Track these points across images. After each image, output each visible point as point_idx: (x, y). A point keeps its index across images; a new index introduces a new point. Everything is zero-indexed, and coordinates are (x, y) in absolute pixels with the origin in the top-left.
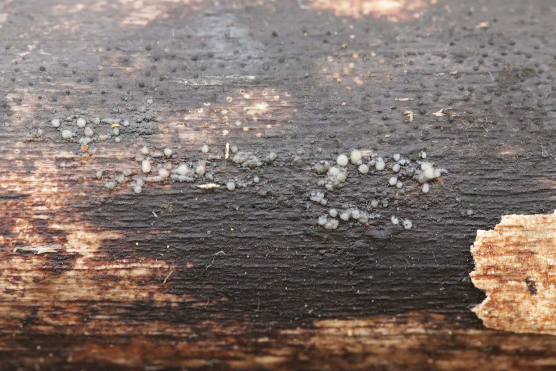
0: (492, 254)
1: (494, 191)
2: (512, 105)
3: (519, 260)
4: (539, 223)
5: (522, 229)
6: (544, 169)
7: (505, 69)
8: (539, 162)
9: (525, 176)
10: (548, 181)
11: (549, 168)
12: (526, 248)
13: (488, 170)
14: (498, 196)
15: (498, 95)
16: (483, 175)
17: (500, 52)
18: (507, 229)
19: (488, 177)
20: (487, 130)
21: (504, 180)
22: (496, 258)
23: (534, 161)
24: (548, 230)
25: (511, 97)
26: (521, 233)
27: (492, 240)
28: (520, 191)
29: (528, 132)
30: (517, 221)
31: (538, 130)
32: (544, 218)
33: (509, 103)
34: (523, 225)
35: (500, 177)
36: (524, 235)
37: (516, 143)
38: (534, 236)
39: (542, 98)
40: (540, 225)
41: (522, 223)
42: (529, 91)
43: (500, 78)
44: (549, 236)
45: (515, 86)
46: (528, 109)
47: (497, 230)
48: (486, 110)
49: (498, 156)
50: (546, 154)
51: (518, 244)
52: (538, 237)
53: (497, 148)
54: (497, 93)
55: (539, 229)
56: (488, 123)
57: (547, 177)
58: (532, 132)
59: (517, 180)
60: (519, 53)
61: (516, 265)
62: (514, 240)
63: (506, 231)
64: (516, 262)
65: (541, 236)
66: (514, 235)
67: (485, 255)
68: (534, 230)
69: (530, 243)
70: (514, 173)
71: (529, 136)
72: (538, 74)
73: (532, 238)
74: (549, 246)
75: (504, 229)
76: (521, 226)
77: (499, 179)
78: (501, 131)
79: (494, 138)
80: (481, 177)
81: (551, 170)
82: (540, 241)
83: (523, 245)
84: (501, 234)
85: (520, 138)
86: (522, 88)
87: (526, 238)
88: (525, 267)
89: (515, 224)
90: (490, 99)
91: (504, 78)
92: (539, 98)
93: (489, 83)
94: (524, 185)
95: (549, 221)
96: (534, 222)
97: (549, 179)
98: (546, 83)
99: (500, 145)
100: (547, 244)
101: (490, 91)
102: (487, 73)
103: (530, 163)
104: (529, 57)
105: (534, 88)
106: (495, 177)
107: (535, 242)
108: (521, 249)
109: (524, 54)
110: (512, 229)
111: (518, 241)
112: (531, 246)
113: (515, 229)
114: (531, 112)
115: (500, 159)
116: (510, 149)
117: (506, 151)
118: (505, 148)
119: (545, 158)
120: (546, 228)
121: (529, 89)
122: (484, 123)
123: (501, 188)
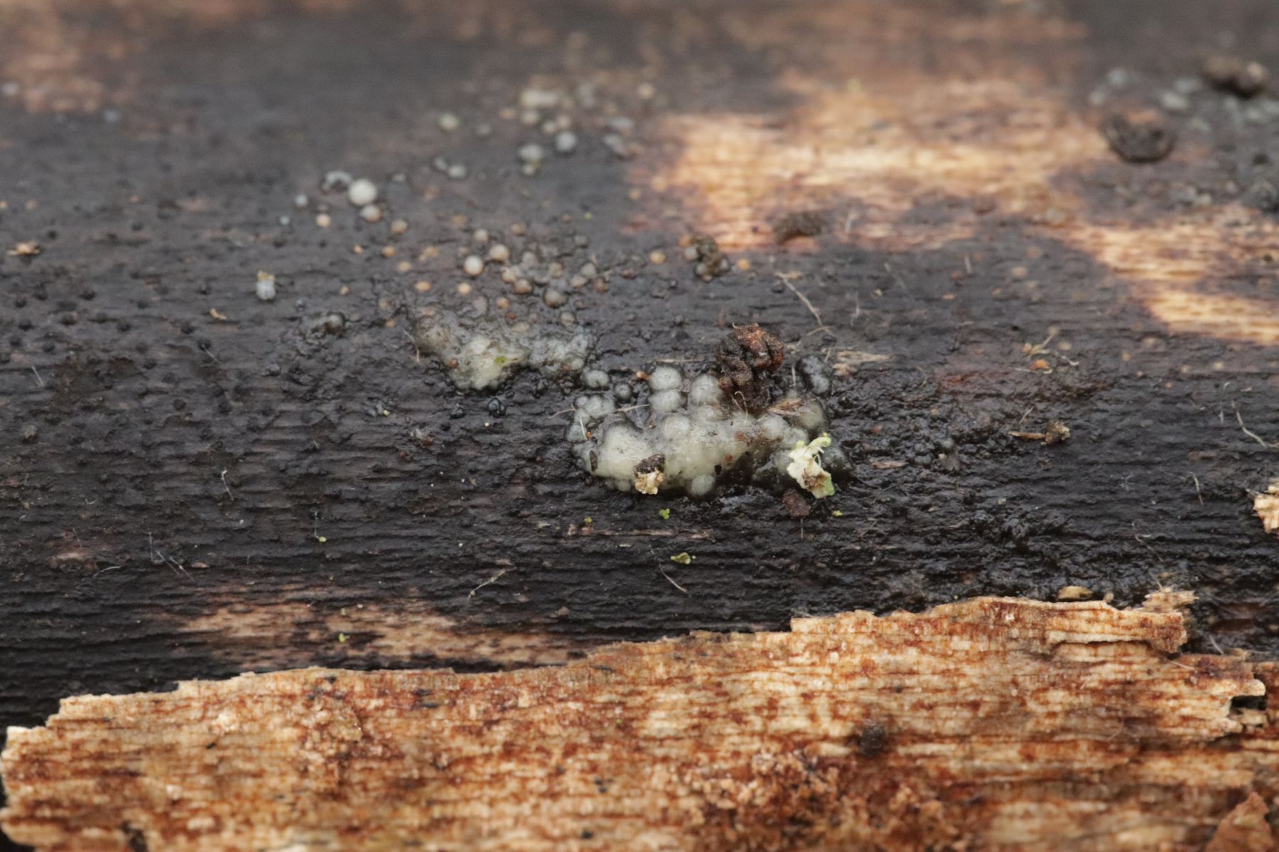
0: (44, 776)
1: (44, 640)
2: (83, 445)
3: (104, 789)
4: (144, 713)
5: (107, 725)
6: (157, 591)
7: (68, 358)
8: (144, 574)
9: (114, 606)
10: (165, 615)
11: (167, 589)
12: (118, 764)
13: (29, 594)
14: (54, 650)
15: (53, 422)
16: (20, 605)
17: (60, 316)
18: (74, 726)
19: (30, 610)
20: (27, 505)
21: (67, 616)
22: (52, 784)
23: (134, 573)
24: (166, 726)
25: (82, 426)
26: (105, 734)
27: (42, 748)
28: (103, 639)
29: (120, 507)
30: (95, 709)
31: (143, 502)
32: (157, 702)
33: (76, 441)
34: (110, 717)
35: (58, 609)
36: (112, 738)
37: (94, 533)
38: (135, 739)
39: (152, 427)
40: (147, 717)
41: (107, 712)
42: (122, 412)
43: (58, 382)
44: (168, 738)
45: (93, 400)
46: (118, 454)
47: (51, 728)
48: (25, 457)
49: (54, 564)
50: (159, 558)
51: (100, 756)
52: (143, 741)
53: (51, 544)
54: (50, 416)
55: (145, 725)
56: (28, 488)
57: (162, 607)
58: (128, 508)
59: (96, 614)
60: (102, 320)
61: (98, 799)
62: (91, 748)
63: (73, 730)
64: (96, 792)
65: (151, 739)
66: (90, 737)
67: (28, 779)
68: (135, 727)
69: (126, 753)
70: (87, 600)
71: (122, 517)
72: (144, 370)
73: (130, 743)
74: (170, 759)
75: (68, 726)
76: (105, 721)
77: (54, 614)
78: (58, 506)
79: (44, 523)
80: (15, 610)
81: (172, 592)
82: (147, 750)
83: (111, 758)
84: (61, 737)
85: (101, 521)
86: (107, 404)
87: (117, 743)
88: (119, 802)
89: (91, 715)
90: (33, 433)
91: (68, 381)
92: (145, 428)
93: (31, 393)
94: (113, 627)
95: (168, 707)
96: (133, 710)
97: (168, 611)
98: (160, 392)
99: (56, 538)
100: (165, 755)
101: (35, 414)
102: (28, 371)
103: (123, 578)
104: (125, 328)
105: (135, 405)
106: (47, 609)
107: (138, 752)
108: (107, 766)
109: (114, 320)
110: (85, 726)
111: (99, 749)
112: (130, 760)
113: (92, 726)
114: (125, 461)
115: (57, 570)
116: (78, 546)
117: (71, 550)
118: (67, 544)
119: (158, 566)
120: (160, 721)
121: (123, 406)
122: (19, 487)
123: (60, 634)
